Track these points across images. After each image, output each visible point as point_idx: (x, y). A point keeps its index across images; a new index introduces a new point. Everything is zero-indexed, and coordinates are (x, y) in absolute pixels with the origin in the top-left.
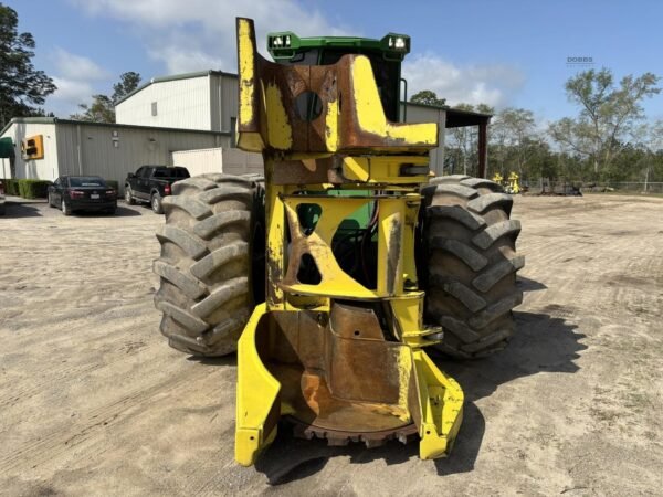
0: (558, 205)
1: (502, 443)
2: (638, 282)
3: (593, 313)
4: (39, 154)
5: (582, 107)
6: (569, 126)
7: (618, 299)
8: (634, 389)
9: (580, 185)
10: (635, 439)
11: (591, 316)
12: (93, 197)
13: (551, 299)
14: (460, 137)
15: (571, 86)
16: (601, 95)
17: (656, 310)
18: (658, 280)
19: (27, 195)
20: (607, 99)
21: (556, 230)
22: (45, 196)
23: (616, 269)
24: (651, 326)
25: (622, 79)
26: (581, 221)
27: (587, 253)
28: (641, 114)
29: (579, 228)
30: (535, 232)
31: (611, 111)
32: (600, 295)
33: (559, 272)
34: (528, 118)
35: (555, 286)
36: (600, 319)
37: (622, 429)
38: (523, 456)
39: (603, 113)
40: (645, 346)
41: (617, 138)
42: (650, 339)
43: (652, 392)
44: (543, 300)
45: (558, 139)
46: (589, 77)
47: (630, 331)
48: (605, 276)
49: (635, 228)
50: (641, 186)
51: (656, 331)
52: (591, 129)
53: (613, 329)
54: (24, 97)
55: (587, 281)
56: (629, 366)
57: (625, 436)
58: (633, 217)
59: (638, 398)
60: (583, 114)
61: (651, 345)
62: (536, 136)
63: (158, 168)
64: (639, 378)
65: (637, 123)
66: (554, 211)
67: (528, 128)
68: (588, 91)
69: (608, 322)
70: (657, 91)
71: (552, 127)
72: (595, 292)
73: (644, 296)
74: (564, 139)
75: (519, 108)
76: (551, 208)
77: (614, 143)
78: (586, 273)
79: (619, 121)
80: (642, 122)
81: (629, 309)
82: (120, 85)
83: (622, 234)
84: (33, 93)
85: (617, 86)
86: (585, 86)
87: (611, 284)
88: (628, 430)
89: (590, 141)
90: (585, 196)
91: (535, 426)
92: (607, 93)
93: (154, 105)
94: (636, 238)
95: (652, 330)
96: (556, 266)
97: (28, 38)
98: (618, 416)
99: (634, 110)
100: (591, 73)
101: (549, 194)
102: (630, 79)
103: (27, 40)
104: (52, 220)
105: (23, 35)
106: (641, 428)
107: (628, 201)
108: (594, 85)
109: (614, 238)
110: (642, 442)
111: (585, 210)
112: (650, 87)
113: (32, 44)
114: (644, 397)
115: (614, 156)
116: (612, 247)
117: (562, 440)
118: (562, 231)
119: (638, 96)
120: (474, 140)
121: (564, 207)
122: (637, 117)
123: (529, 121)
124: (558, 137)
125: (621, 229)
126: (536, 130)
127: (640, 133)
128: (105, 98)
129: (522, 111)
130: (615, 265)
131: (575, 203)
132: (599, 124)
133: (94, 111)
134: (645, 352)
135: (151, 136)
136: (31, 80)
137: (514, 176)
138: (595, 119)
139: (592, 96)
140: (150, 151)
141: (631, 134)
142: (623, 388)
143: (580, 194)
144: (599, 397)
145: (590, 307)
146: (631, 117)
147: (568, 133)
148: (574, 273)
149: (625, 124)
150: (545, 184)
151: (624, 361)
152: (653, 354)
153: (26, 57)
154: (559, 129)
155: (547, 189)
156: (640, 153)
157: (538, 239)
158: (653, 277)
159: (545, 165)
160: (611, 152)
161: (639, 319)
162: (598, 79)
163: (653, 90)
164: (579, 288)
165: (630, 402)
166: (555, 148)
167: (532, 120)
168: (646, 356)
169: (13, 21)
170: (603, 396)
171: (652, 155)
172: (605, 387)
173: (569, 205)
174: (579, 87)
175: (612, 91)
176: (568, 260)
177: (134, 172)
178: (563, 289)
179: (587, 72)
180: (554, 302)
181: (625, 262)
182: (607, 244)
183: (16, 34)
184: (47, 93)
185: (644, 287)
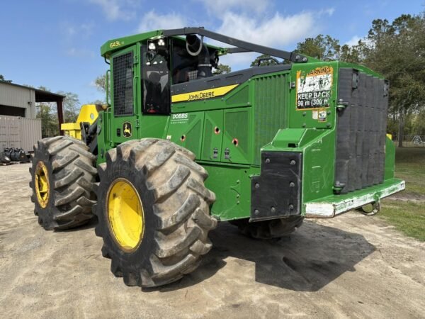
34: (75, 98)
67: (76, 105)
167: (78, 100)
174: (103, 83)
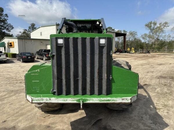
0: (144, 56)
1: (138, 115)
2: (165, 78)
3: (155, 86)
4: (13, 46)
5: (150, 31)
6: (146, 35)
7: (160, 82)
8: (164, 103)
9: (150, 50)
10: (164, 113)
11: (154, 86)
12: (29, 58)
13: (145, 82)
14: (119, 39)
15: (146, 25)
16: (154, 27)
17: (169, 85)
18: (169, 77)
19: (11, 57)
20: (156, 28)
21: (144, 64)
22: (15, 57)
23: (159, 74)
24: (168, 89)
25: (159, 23)
26: (150, 61)
27: (152, 70)
28: (164, 32)
29: (150, 63)
30: (139, 64)
31: (157, 31)
32: (156, 81)
33: (146, 75)
35: (145, 79)
36: (156, 87)
37: (162, 111)
38: (142, 117)
39: (155, 32)
40: (166, 93)
41: (158, 38)
42: (167, 92)
43: (168, 103)
44: (143, 83)
45: (144, 39)
46: (151, 23)
47: (163, 90)
48: (157, 76)
49: (164, 63)
50: (165, 50)
51: (169, 90)
52: (152, 36)
53: (159, 90)
54: (5, 30)
55: (153, 78)
56: (163, 98)
57: (162, 113)
58: (163, 59)
59: (165, 105)
60: (150, 32)
61: (168, 93)
62: (138, 38)
63: (45, 50)
64: (165, 100)
65: (164, 34)
66: (144, 58)
67: (136, 36)
68: (151, 27)
69: (158, 88)
70: (168, 26)
71: (142, 36)
72: (155, 80)
73: (166, 81)
74: (145, 39)
75: (133, 31)
76: (143, 57)
77: (158, 39)
78: (153, 76)
79: (159, 34)
80: (165, 34)
81: (162, 84)
82: (30, 27)
83: (161, 64)
84: (8, 29)
85: (158, 25)
86: (150, 25)
87: (158, 78)
88: (163, 112)
89: (152, 39)
90: (151, 53)
91: (144, 111)
92: (155, 27)
93: (41, 33)
94: (164, 66)
95: (168, 90)
96: (145, 74)
97: (6, 15)
98: (161, 109)
99: (163, 31)
100: (151, 22)
101: (142, 53)
102: (161, 23)
103: (6, 16)
104: (19, 64)
105: (5, 14)
106: (166, 111)
107: (162, 55)
108: (152, 25)
109: (159, 66)
110: (166, 114)
111: (151, 58)
112: (167, 25)
113: (8, 17)
114: (166, 105)
115: (158, 43)
116: (158, 68)
117: (150, 114)
118: (146, 64)
119: (164, 28)
120: (122, 39)
121: (146, 57)
122: (164, 33)
123: (136, 34)
124: (143, 38)
125: (160, 63)
126: (138, 37)
127: (164, 37)
128: (26, 30)
129: (134, 32)
130: (159, 73)
131: (149, 56)
132: (154, 35)
133: (23, 33)
134: (166, 95)
135: (42, 41)
136: (7, 26)
137: (133, 49)
138: (153, 34)
139: (152, 28)
140: (41, 45)
141: (162, 37)
142: (162, 103)
143: (150, 53)
144: (157, 105)
145: (154, 84)
146: (162, 33)
147: (146, 37)
148: (149, 76)
149: (160, 35)
150: (141, 51)
151: (162, 97)
152: (168, 95)
153: (6, 20)
154: (144, 36)
155: (142, 52)
156: (165, 42)
157: (140, 66)
158: (168, 76)
159: (141, 45)
160: (157, 42)
161: (165, 87)
162: (153, 23)
163: (167, 26)
164: (151, 79)
165: (163, 106)
166: (143, 41)
168: (167, 96)
169: (2, 11)
170: (158, 105)
171: (168, 42)
172: (158, 103)
173: (147, 56)
174: (148, 26)
175: (157, 27)
176: (148, 72)
177: (38, 51)
178: (147, 80)
179: (150, 22)
180: (146, 83)
181: (161, 72)
182: (157, 67)
183: (3, 14)
184: (11, 29)
185: (166, 79)
